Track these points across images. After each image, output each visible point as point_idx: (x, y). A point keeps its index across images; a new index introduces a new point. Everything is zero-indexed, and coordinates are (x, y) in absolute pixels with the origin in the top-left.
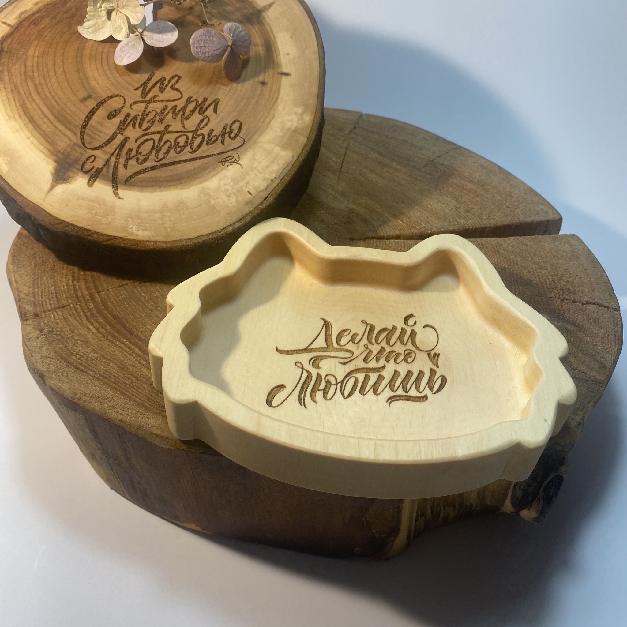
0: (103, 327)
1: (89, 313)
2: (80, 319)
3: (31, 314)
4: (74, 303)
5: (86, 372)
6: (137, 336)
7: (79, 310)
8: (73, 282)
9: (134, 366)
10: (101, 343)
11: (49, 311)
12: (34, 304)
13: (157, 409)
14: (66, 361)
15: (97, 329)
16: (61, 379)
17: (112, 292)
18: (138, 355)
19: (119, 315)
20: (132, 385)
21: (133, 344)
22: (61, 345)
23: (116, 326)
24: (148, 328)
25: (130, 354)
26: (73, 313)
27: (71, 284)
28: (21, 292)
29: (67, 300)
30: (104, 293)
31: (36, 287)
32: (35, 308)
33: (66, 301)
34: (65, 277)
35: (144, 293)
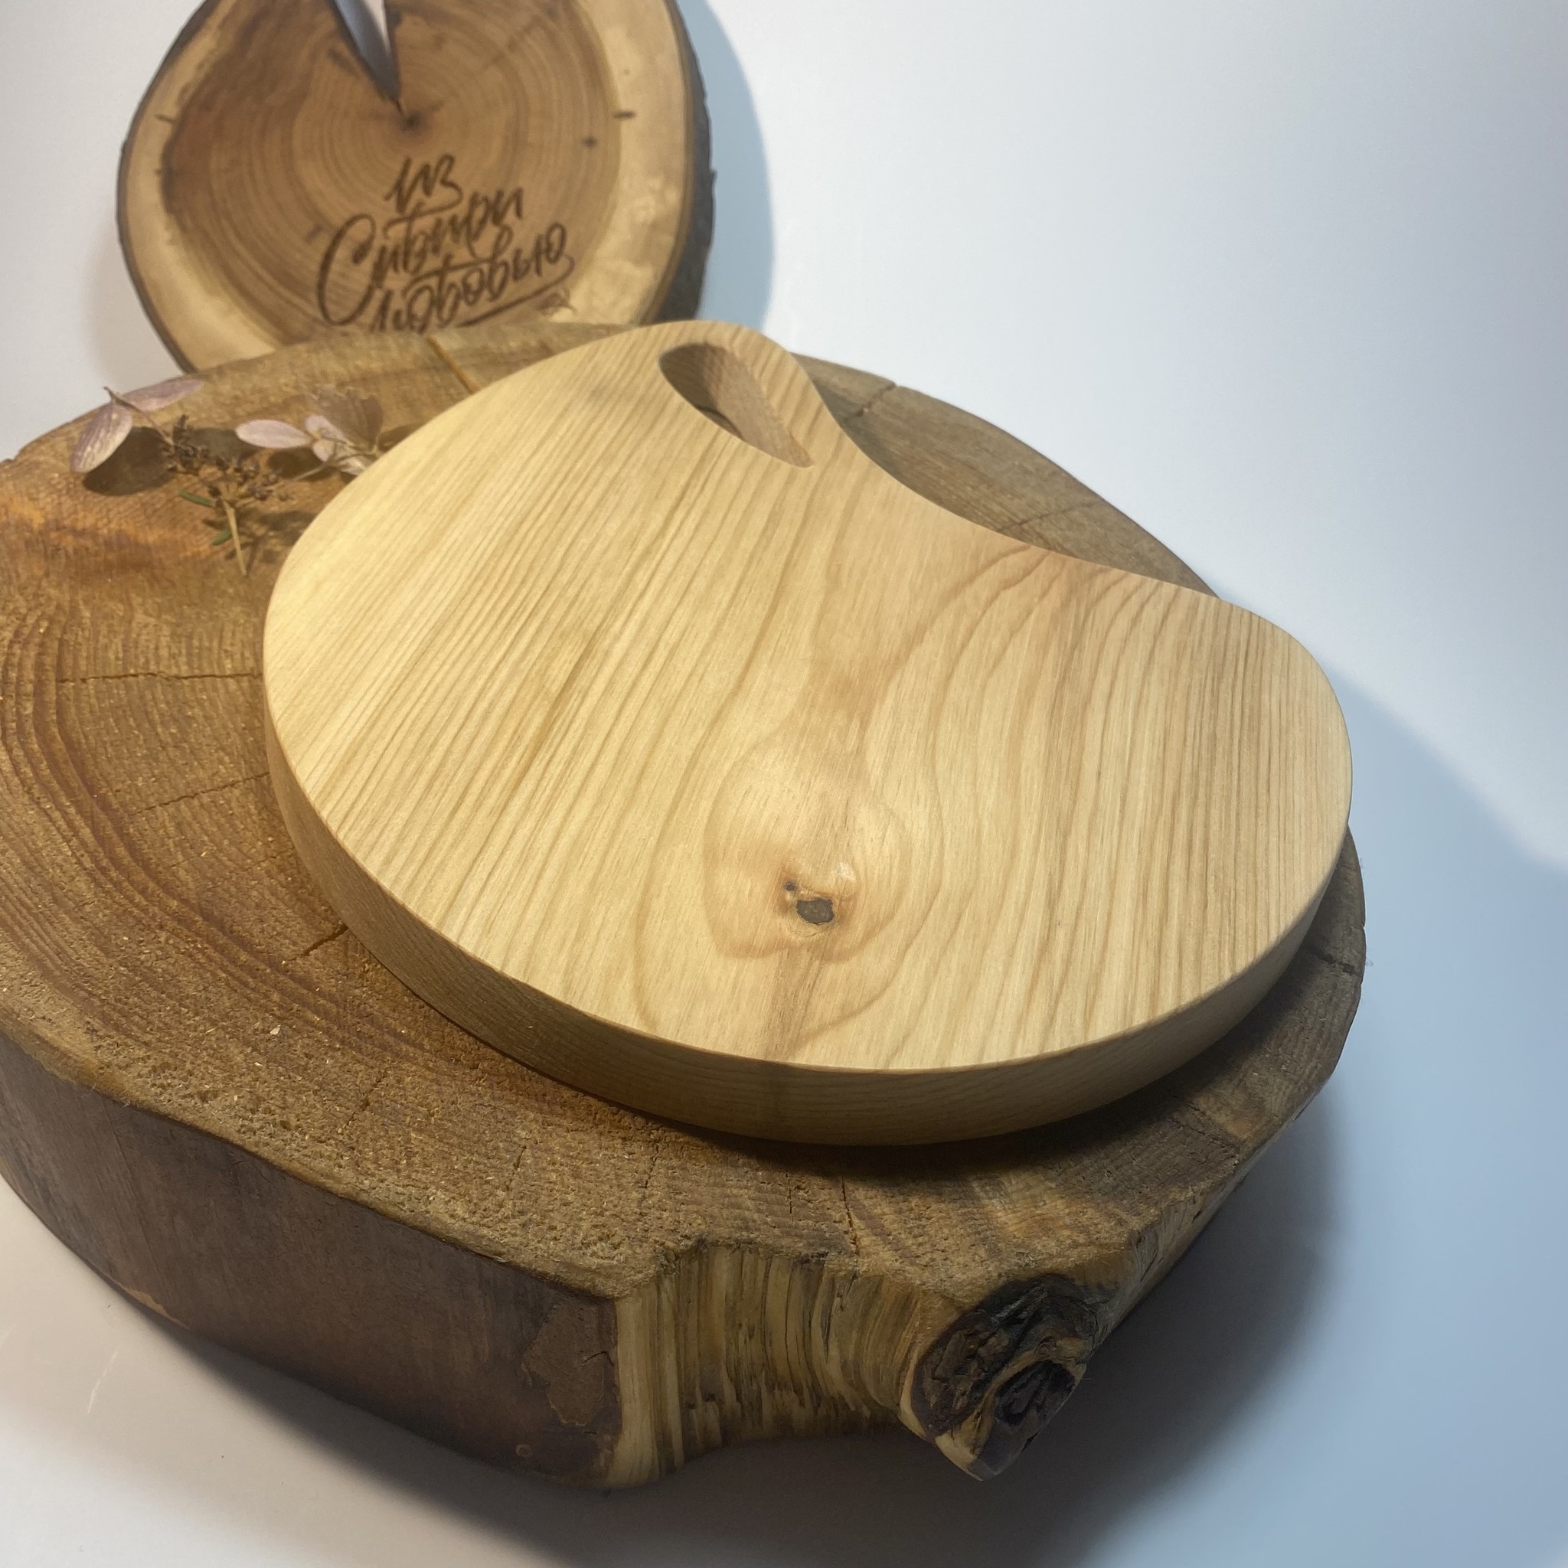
0: (30, 762)
1: (14, 725)
10: (9, 797)
13: (69, 980)
15: (16, 766)
17: (91, 687)
18: (83, 844)
19: (83, 741)
21: (82, 816)
23: (63, 766)
25: (64, 837)
30: (72, 684)
35: (168, 703)
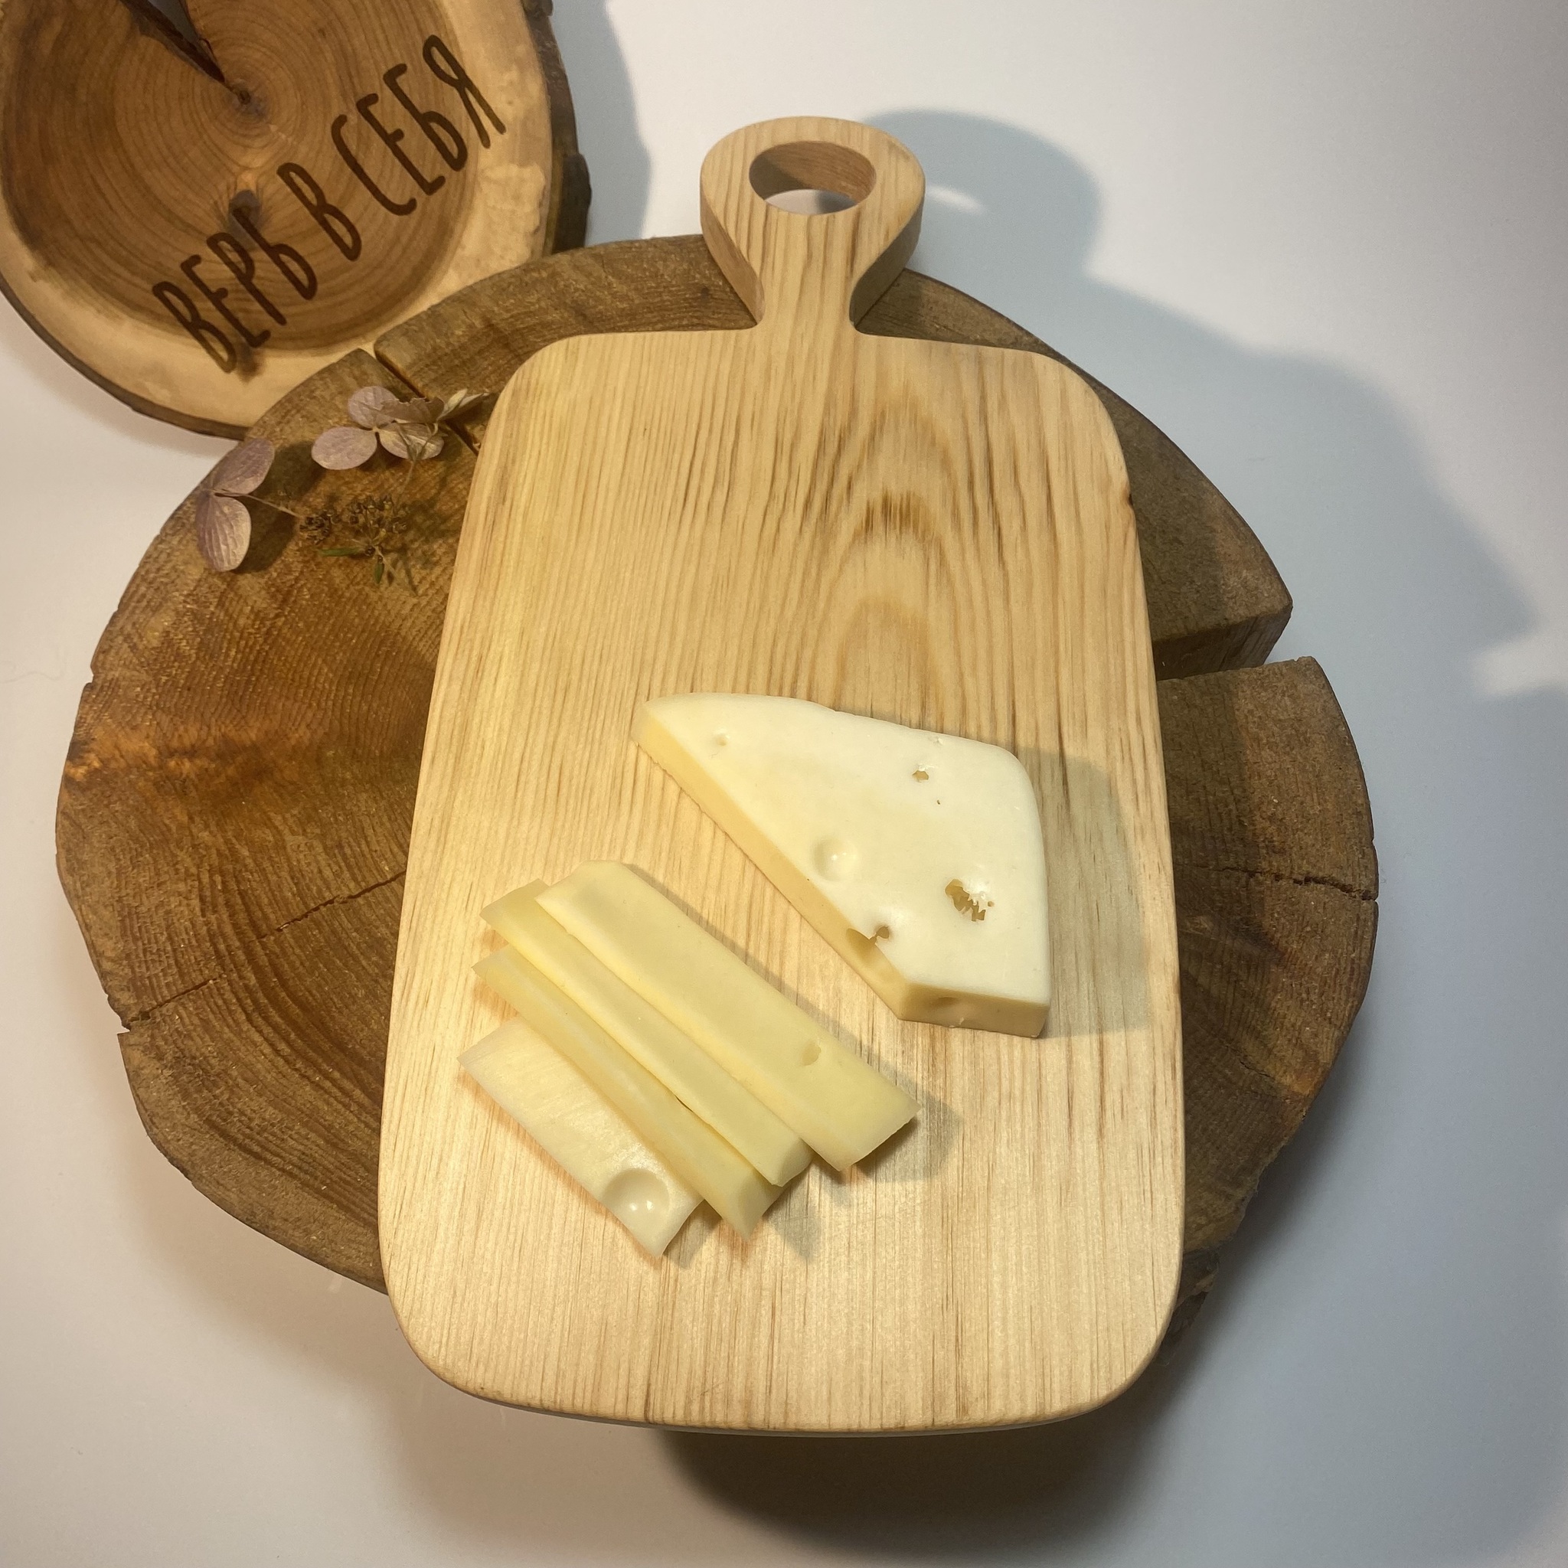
0: (284, 1039)
1: (249, 1001)
2: (234, 1021)
3: (134, 1014)
4: (216, 975)
5: (268, 1162)
6: (353, 1056)
7: (228, 995)
8: (203, 915)
9: (355, 1135)
10: (284, 1081)
11: (169, 1001)
12: (136, 986)
14: (224, 1134)
15: (272, 1045)
16: (222, 1182)
17: (288, 936)
18: (361, 1106)
19: (311, 998)
20: (358, 1186)
21: (348, 1078)
22: (205, 1093)
23: (308, 1031)
24: (373, 1030)
25: (344, 1106)
26: (218, 1007)
27: (201, 919)
28: (102, 954)
29: (201, 970)
30: (272, 938)
31: (130, 939)
32: (138, 997)
33: (198, 973)
34: (185, 902)
35: (356, 930)
